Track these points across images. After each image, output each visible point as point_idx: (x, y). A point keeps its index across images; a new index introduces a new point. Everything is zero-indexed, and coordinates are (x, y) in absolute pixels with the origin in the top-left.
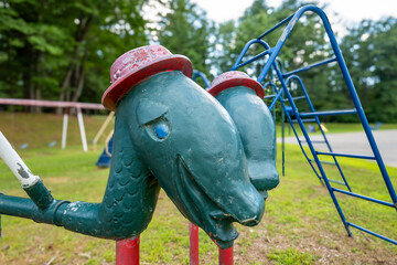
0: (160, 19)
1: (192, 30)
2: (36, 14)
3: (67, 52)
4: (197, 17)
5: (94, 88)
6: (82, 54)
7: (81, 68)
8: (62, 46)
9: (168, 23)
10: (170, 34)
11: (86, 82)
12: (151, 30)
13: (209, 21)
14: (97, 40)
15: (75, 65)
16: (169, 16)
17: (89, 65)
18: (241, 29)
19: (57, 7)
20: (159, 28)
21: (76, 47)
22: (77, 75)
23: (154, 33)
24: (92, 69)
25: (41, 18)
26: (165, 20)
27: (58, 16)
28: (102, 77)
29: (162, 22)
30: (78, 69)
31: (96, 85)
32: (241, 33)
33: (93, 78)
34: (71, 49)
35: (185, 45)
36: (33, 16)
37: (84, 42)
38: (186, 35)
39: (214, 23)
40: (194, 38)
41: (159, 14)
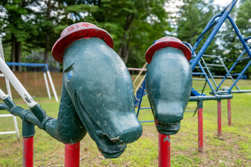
0: (178, 10)
1: (202, 14)
2: (104, 17)
3: (119, 37)
4: (205, 5)
5: (135, 58)
6: (128, 38)
7: (128, 46)
8: (116, 34)
9: (184, 12)
10: (185, 19)
11: (130, 54)
12: (172, 18)
13: (215, 7)
14: (137, 28)
15: (124, 45)
16: (183, 7)
17: (132, 44)
18: (241, 9)
19: (115, 12)
20: (177, 16)
21: (124, 34)
22: (125, 51)
23: (174, 20)
24: (133, 46)
25: (106, 19)
26: (182, 10)
27: (115, 17)
28: (139, 51)
29: (180, 12)
30: (125, 47)
31: (136, 56)
32: (242, 12)
33: (134, 52)
34: (122, 35)
35: (196, 26)
36: (102, 19)
37: (129, 31)
38: (197, 18)
39: (218, 7)
40: (203, 20)
41: (177, 7)
